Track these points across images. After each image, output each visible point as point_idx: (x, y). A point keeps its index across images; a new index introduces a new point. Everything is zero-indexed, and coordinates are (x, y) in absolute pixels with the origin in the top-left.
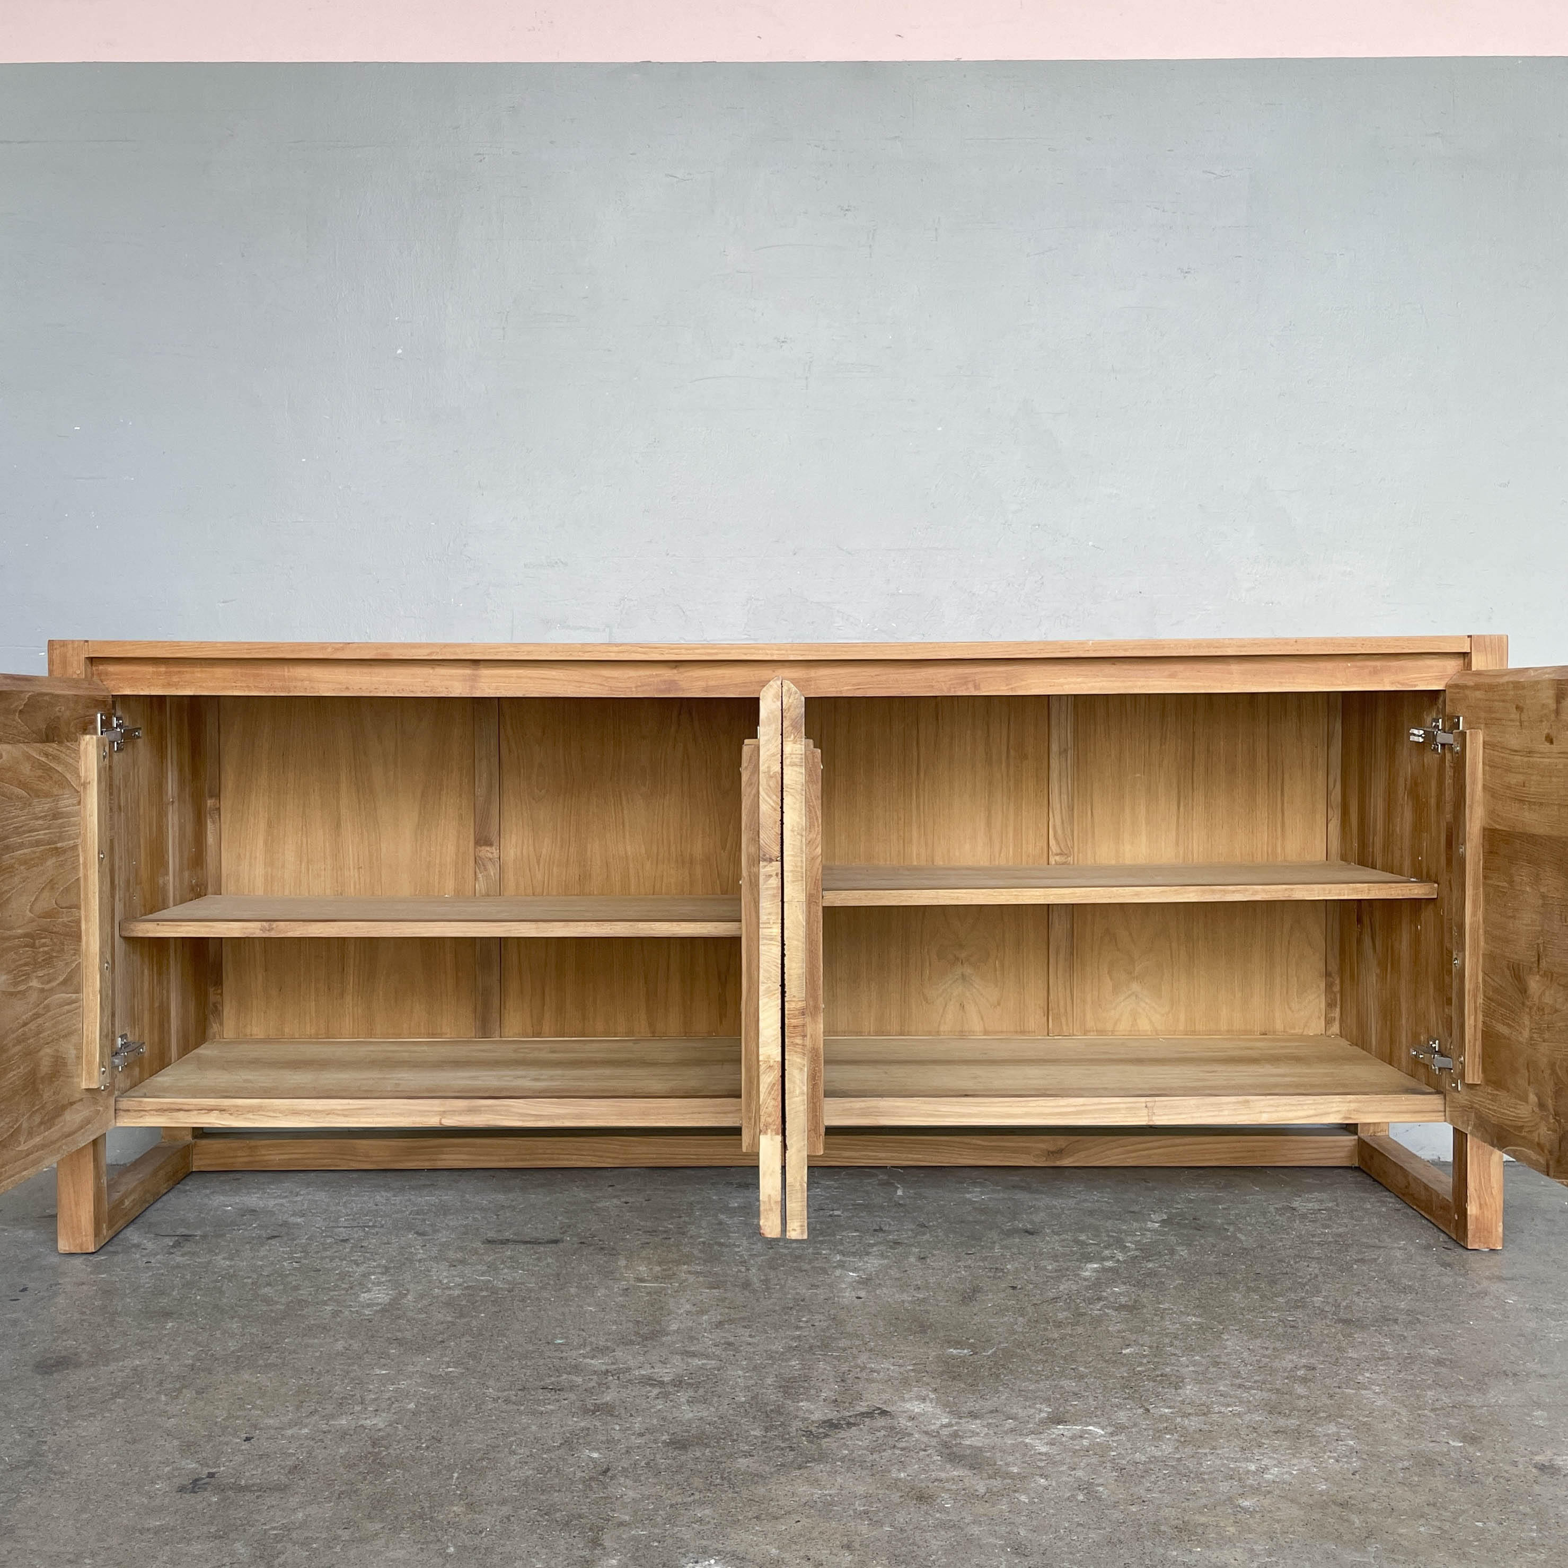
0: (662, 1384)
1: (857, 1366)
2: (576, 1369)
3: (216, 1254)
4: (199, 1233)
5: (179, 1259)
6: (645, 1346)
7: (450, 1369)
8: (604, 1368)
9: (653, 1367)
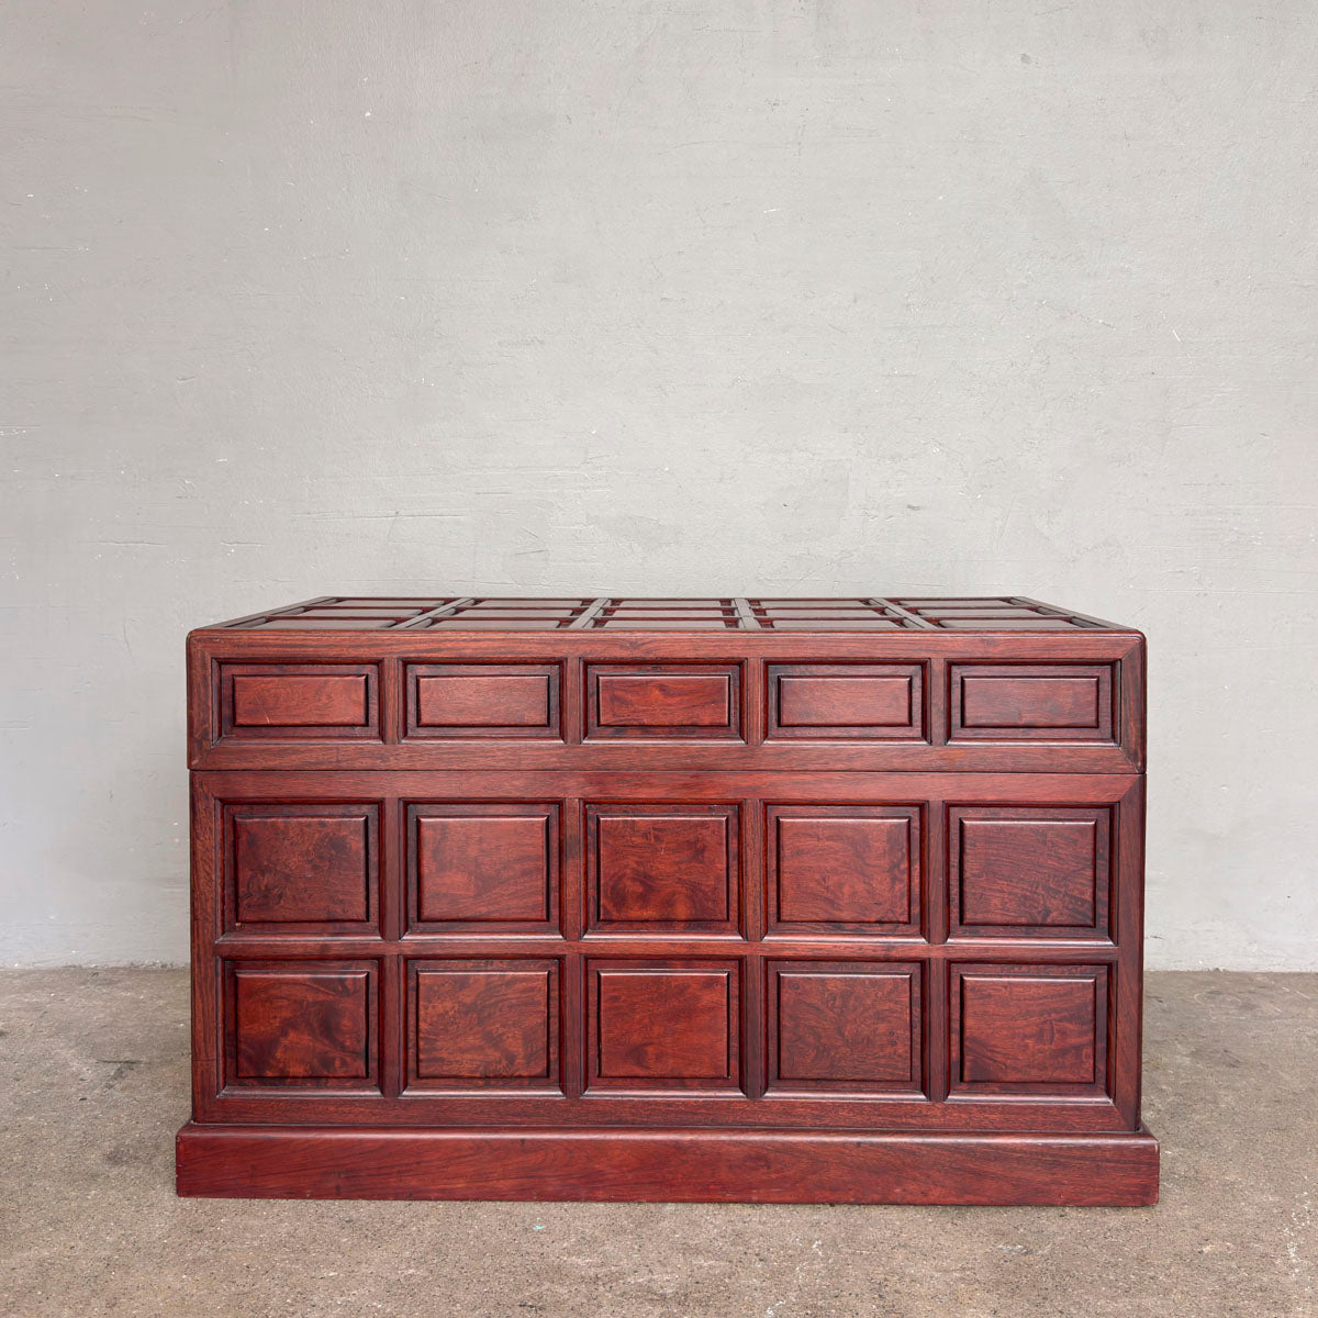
0: (663, 1297)
1: (893, 1273)
2: (558, 1273)
3: (159, 1089)
4: (144, 1059)
5: (117, 1095)
6: (640, 1237)
7: (411, 1271)
8: (592, 1272)
9: (651, 1271)
